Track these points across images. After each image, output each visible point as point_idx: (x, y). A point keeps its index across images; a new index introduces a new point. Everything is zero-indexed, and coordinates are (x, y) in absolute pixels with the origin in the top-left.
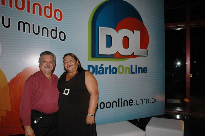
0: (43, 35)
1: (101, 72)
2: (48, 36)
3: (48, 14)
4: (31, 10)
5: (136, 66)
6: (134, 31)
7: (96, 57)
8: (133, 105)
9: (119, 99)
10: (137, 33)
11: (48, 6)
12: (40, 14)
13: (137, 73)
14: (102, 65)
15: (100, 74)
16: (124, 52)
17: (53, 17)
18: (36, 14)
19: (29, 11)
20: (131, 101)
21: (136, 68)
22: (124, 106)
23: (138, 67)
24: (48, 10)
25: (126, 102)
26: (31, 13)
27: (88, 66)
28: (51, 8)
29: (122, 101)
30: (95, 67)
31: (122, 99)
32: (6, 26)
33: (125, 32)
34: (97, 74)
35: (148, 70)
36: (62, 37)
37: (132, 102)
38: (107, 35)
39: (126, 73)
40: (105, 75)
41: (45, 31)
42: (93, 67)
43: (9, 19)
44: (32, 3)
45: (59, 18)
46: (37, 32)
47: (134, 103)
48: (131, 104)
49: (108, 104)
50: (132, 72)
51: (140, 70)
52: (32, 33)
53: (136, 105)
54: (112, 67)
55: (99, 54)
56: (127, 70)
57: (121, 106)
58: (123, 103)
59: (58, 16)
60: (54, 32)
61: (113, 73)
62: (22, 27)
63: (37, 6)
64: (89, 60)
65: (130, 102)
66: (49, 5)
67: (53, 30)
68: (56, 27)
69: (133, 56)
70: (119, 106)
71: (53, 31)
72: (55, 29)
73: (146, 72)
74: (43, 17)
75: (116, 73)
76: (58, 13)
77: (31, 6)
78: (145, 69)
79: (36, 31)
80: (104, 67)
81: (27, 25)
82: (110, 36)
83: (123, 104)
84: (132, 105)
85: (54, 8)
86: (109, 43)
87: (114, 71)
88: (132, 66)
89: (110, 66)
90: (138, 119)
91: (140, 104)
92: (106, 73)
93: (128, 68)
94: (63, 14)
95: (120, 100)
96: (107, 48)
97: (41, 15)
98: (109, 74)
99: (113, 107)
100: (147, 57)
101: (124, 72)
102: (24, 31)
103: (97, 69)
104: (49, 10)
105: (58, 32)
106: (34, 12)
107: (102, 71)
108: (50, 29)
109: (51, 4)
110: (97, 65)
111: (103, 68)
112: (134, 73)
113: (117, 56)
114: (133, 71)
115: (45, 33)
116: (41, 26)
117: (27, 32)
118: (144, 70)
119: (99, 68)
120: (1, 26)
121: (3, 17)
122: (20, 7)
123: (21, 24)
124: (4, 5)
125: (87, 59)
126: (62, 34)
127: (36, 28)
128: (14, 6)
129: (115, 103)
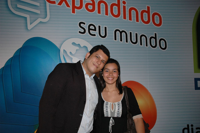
0: (141, 44)
2: (147, 46)
3: (146, 19)
4: (127, 17)
12: (137, 20)
17: (151, 23)
18: (133, 20)
19: (125, 18)
24: (145, 15)
26: (128, 19)
27: (195, 78)
28: (148, 12)
32: (102, 36)
36: (163, 45)
41: (143, 39)
43: (106, 28)
44: (127, 9)
45: (157, 22)
46: (135, 41)
52: (129, 41)
60: (153, 40)
62: (118, 36)
63: (133, 11)
64: (195, 72)
66: (146, 9)
67: (152, 37)
68: (156, 34)
71: (152, 39)
72: (154, 36)
74: (141, 22)
76: (156, 17)
77: (127, 11)
79: (134, 39)
81: (123, 33)
85: (152, 12)
94: (163, 18)
97: (138, 22)
102: (121, 40)
104: (147, 14)
105: (158, 40)
106: (130, 19)
108: (148, 37)
109: (148, 8)
115: (144, 42)
116: (139, 34)
120: (97, 36)
121: (99, 27)
122: (116, 13)
123: (118, 33)
124: (100, 13)
125: (193, 71)
126: (162, 42)
127: (134, 36)
128: (110, 14)
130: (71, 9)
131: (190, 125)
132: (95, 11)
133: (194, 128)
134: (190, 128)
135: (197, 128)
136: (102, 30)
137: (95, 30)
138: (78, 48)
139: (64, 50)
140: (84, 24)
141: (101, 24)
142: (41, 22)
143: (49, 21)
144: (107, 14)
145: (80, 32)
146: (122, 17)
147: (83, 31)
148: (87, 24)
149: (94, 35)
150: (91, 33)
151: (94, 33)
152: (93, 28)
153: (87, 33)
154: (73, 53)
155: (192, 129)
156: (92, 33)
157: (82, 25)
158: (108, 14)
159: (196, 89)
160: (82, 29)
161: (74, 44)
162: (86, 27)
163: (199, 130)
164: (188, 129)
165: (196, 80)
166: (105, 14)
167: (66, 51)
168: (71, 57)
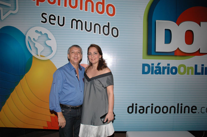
0: (95, 32)
1: (158, 72)
2: (100, 33)
3: (100, 10)
4: (84, 8)
5: (203, 65)
6: (202, 23)
7: (152, 54)
8: (197, 113)
9: (178, 104)
12: (93, 11)
13: (203, 74)
14: (159, 64)
15: (156, 73)
16: (186, 48)
17: (105, 13)
18: (89, 10)
19: (81, 9)
20: (194, 108)
21: (202, 68)
22: (184, 112)
23: (204, 67)
24: (100, 6)
25: (187, 108)
26: (84, 10)
28: (103, 3)
29: (181, 107)
30: (151, 66)
31: (182, 104)
32: (60, 24)
34: (153, 74)
36: (115, 33)
37: (196, 109)
39: (188, 74)
40: (162, 75)
41: (97, 27)
42: (148, 65)
43: (64, 18)
44: (84, 1)
46: (89, 29)
47: (198, 110)
48: (194, 111)
49: (165, 109)
50: (196, 73)
52: (84, 30)
53: (200, 113)
54: (171, 67)
55: (157, 51)
56: (190, 70)
57: (181, 112)
58: (183, 109)
59: (111, 11)
60: (106, 28)
61: (172, 73)
62: (74, 25)
63: (89, 3)
65: (192, 109)
66: (101, 1)
67: (106, 26)
68: (109, 23)
69: (198, 53)
70: (178, 112)
75: (175, 73)
76: (110, 8)
77: (84, 3)
79: (88, 27)
80: (161, 66)
81: (79, 23)
82: (170, 31)
83: (183, 111)
84: (195, 112)
85: (106, 4)
86: (168, 38)
87: (174, 71)
88: (196, 66)
90: (203, 131)
93: (191, 68)
94: (116, 9)
95: (180, 106)
98: (167, 74)
99: (170, 112)
101: (186, 73)
102: (77, 28)
103: (153, 68)
104: (102, 5)
105: (111, 28)
106: (86, 10)
107: (159, 70)
108: (102, 25)
110: (153, 64)
111: (160, 68)
112: (199, 74)
113: (178, 54)
114: (198, 72)
115: (97, 30)
116: (93, 23)
117: (79, 30)
119: (155, 67)
120: (57, 25)
121: (59, 17)
123: (74, 22)
124: (60, 5)
125: (142, 57)
126: (115, 30)
127: (88, 25)
128: (68, 5)
129: (173, 109)
130: (35, 2)
131: (134, 104)
132: (55, 4)
133: (138, 106)
134: (135, 106)
135: (140, 107)
136: (60, 20)
137: (55, 19)
138: (40, 35)
140: (46, 14)
141: (59, 15)
142: (11, 14)
143: (17, 12)
144: (65, 6)
145: (42, 22)
146: (78, 8)
147: (44, 20)
148: (48, 15)
149: (54, 24)
150: (51, 22)
151: (55, 22)
152: (54, 18)
153: (48, 22)
154: (36, 39)
155: (136, 107)
158: (67, 6)
159: (143, 74)
160: (44, 19)
161: (37, 31)
162: (47, 17)
163: (142, 108)
164: (132, 107)
165: (144, 65)
166: (64, 6)
167: (30, 38)
168: (34, 43)
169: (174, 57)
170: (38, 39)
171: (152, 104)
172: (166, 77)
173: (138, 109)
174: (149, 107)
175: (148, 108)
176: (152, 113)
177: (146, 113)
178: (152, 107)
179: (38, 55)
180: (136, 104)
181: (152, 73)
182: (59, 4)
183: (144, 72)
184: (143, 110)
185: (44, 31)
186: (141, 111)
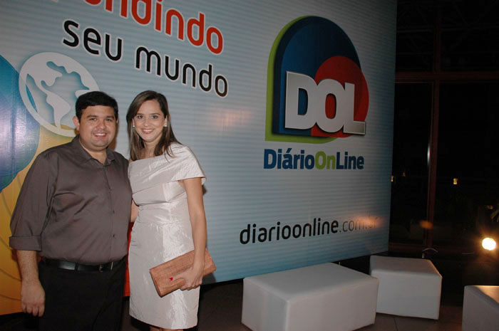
0: (184, 82)
1: (287, 164)
2: (194, 85)
3: (196, 37)
4: (163, 27)
5: (346, 153)
6: (346, 84)
7: (280, 133)
8: (338, 232)
9: (315, 220)
10: (350, 87)
11: (195, 20)
12: (181, 36)
13: (346, 168)
14: (289, 150)
15: (285, 167)
16: (328, 125)
17: (205, 45)
18: (173, 34)
19: (158, 27)
20: (335, 224)
21: (346, 158)
22: (323, 233)
23: (348, 156)
24: (195, 28)
25: (326, 226)
26: (163, 31)
27: (266, 150)
28: (201, 24)
29: (319, 224)
30: (277, 153)
31: (319, 220)
32: (113, 55)
33: (330, 85)
35: (365, 162)
36: (221, 88)
37: (337, 226)
38: (300, 89)
39: (328, 168)
40: (293, 170)
41: (188, 73)
42: (272, 152)
43: (120, 41)
44: (164, 11)
45: (216, 46)
46: (173, 74)
47: (340, 227)
48: (334, 229)
49: (297, 229)
50: (339, 167)
51: (352, 162)
52: (163, 74)
53: (342, 231)
54: (305, 155)
55: (286, 126)
56: (331, 161)
57: (319, 234)
58: (321, 227)
59: (215, 42)
60: (205, 76)
61: (308, 167)
62: (143, 61)
63: (174, 18)
64: (267, 139)
65: (333, 227)
66: (197, 17)
67: (205, 71)
68: (210, 66)
69: (341, 133)
70: (314, 234)
71: (204, 74)
72: (208, 70)
73: (361, 168)
74: (186, 41)
75: (312, 166)
76: (214, 36)
78: (360, 161)
80: (292, 153)
81: (154, 58)
82: (305, 92)
83: (321, 230)
84: (336, 231)
85: (207, 25)
87: (310, 161)
88: (338, 154)
89: (303, 152)
91: (349, 231)
92: (295, 167)
93: (330, 158)
94: (224, 39)
95: (317, 222)
96: (300, 116)
97: (182, 39)
98: (301, 168)
99: (304, 235)
100: (366, 136)
101: (326, 166)
102: (148, 70)
103: (280, 156)
104: (198, 27)
105: (214, 77)
106: (168, 31)
107: (289, 162)
108: (198, 69)
109: (202, 16)
110: (281, 150)
111: (290, 156)
112: (342, 167)
113: (316, 133)
114: (340, 165)
115: (189, 78)
116: (181, 61)
117: (154, 73)
118: (358, 162)
119: (284, 155)
120: (103, 54)
121: (108, 37)
122: (143, 16)
123: (143, 54)
124: (110, 10)
125: (264, 137)
126: (221, 82)
127: (172, 65)
128: (130, 14)
129: (308, 228)
131: (252, 226)
132: (100, 3)
133: (257, 229)
134: (252, 229)
135: (260, 230)
136: (112, 45)
137: (98, 42)
138: (60, 75)
139: (28, 75)
140: (76, 25)
141: (110, 33)
144: (124, 13)
145: (65, 42)
146: (153, 23)
147: (72, 40)
148: (82, 28)
149: (96, 52)
150: (89, 46)
151: (97, 48)
152: (95, 38)
153: (81, 45)
154: (49, 83)
155: (254, 230)
156: (91, 46)
157: (70, 27)
158: (127, 15)
159: (265, 168)
160: (71, 36)
161: (51, 64)
162: (80, 34)
163: (263, 232)
164: (248, 231)
165: (267, 152)
166: (120, 13)
167: (33, 79)
168: (43, 93)
169: (312, 140)
170: (53, 85)
171: (279, 223)
172: (298, 174)
173: (258, 233)
174: (274, 228)
175: (273, 231)
176: (278, 238)
177: (270, 240)
178: (278, 228)
179: (54, 124)
180: (254, 226)
181: (279, 167)
182: (109, 7)
183: (267, 166)
184: (265, 235)
185: (72, 65)
186: (262, 237)
